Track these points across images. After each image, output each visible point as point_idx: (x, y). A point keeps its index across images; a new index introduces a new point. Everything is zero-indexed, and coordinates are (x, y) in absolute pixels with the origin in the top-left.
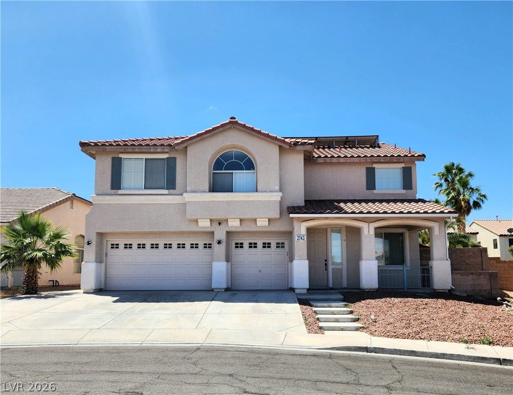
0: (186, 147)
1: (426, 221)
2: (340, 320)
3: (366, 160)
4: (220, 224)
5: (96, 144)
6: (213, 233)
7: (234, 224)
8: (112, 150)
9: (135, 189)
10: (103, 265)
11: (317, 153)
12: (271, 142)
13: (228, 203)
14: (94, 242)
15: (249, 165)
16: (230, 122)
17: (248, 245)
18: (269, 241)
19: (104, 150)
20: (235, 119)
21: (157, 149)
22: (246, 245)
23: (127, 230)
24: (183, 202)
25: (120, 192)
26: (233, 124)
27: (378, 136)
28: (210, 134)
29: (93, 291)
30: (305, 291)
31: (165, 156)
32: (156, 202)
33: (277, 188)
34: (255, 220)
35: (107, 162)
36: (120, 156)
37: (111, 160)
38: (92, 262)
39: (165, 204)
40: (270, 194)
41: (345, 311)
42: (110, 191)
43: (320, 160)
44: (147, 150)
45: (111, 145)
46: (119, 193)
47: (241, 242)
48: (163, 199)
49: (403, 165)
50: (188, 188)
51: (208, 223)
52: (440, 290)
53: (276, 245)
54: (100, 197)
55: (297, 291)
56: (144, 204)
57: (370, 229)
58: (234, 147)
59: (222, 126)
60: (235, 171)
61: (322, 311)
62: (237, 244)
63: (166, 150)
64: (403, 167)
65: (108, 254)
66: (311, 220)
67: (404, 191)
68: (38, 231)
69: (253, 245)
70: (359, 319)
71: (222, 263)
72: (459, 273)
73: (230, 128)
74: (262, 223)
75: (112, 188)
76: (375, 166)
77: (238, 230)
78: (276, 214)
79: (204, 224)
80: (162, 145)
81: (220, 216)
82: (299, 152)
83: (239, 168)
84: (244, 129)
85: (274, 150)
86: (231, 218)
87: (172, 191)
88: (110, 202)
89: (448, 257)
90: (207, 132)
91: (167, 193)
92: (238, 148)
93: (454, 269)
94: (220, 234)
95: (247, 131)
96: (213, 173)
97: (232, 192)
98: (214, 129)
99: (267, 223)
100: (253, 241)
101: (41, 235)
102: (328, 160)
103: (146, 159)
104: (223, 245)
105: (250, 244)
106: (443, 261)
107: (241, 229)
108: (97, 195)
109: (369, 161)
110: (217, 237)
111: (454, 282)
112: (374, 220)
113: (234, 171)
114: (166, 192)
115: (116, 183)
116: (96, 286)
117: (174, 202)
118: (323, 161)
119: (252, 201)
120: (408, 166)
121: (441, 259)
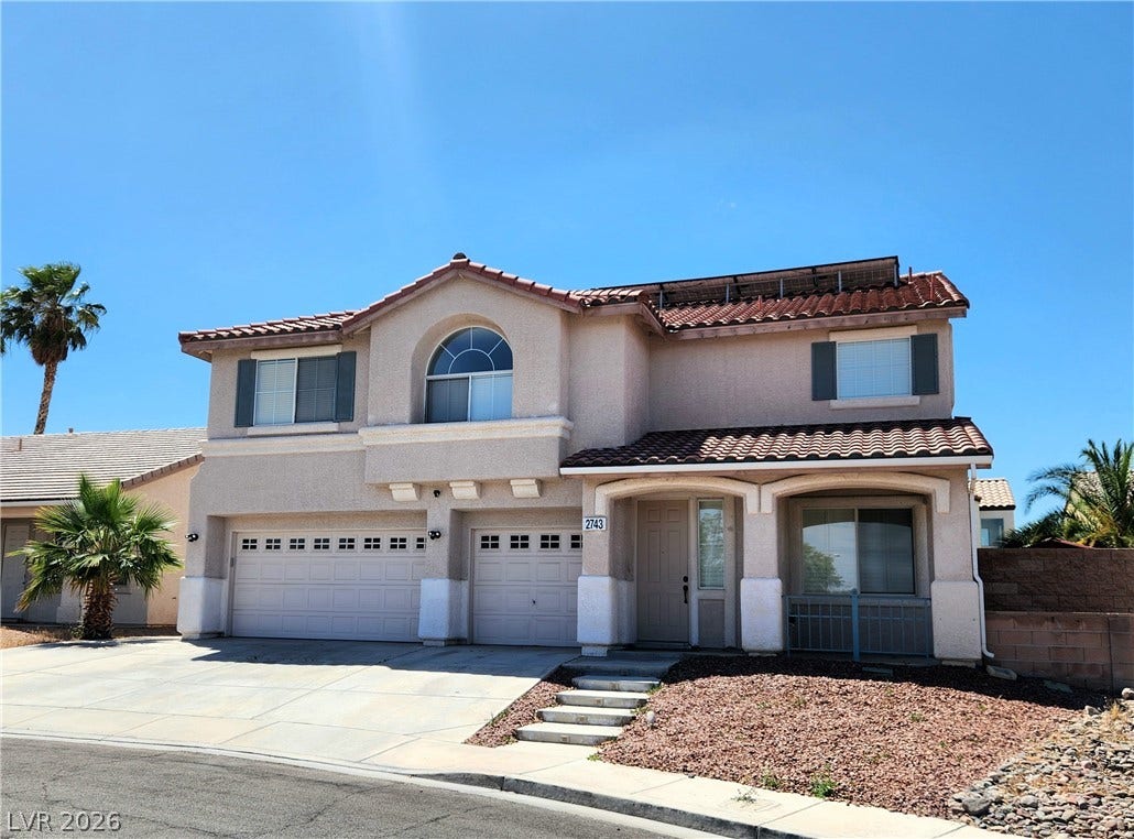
0: (369, 329)
1: (913, 476)
2: (590, 720)
3: (805, 325)
4: (437, 493)
5: (206, 337)
6: (423, 514)
7: (465, 494)
8: (233, 346)
9: (277, 423)
10: (226, 583)
11: (673, 317)
12: (541, 303)
13: (448, 446)
14: (203, 537)
15: (502, 358)
16: (453, 266)
17: (509, 542)
18: (555, 533)
19: (220, 348)
20: (465, 257)
21: (314, 336)
22: (505, 542)
23: (261, 510)
24: (360, 448)
25: (251, 431)
26: (461, 269)
27: (896, 258)
28: (412, 296)
29: (198, 636)
30: (602, 652)
31: (334, 351)
32: (314, 450)
33: (554, 407)
34: (507, 483)
35: (231, 369)
36: (253, 358)
37: (236, 366)
38: (198, 577)
39: (330, 453)
40: (539, 421)
41: (627, 700)
42: (231, 429)
43: (689, 335)
44: (296, 341)
45: (232, 336)
46: (249, 434)
47: (495, 533)
48: (326, 441)
49: (913, 331)
50: (370, 418)
51: (411, 494)
52: (952, 660)
53: (570, 541)
54: (216, 444)
55: (586, 651)
56: (294, 455)
57: (762, 500)
58: (470, 320)
59: (438, 275)
60: (473, 374)
61: (574, 697)
62: (485, 538)
63: (331, 338)
64: (912, 337)
65: (238, 561)
66: (619, 480)
67: (916, 399)
68: (108, 515)
69: (520, 542)
70: (634, 718)
71: (439, 581)
72: (1014, 617)
73: (456, 278)
74: (525, 490)
75: (238, 424)
76: (833, 338)
77: (475, 507)
78: (549, 468)
79: (404, 494)
80: (323, 328)
81: (432, 476)
82: (611, 319)
83: (484, 366)
84: (482, 279)
85: (549, 323)
86: (458, 481)
87: (346, 425)
88: (233, 454)
89: (976, 572)
90: (406, 292)
91: (335, 430)
92: (480, 322)
93: (992, 604)
94: (439, 517)
95: (488, 281)
96: (429, 382)
97: (466, 420)
98: (420, 284)
99: (534, 490)
100: (519, 533)
101: (113, 520)
102: (708, 332)
103: (299, 360)
104: (445, 542)
105: (514, 538)
106: (960, 584)
107: (481, 506)
108: (211, 439)
109: (812, 327)
110: (432, 524)
111: (991, 640)
112: (775, 477)
113: (470, 375)
114: (333, 427)
115: (245, 415)
116: (203, 627)
117: (349, 449)
118: (695, 336)
119: (500, 440)
120: (926, 331)
121: (956, 578)
